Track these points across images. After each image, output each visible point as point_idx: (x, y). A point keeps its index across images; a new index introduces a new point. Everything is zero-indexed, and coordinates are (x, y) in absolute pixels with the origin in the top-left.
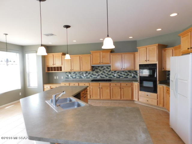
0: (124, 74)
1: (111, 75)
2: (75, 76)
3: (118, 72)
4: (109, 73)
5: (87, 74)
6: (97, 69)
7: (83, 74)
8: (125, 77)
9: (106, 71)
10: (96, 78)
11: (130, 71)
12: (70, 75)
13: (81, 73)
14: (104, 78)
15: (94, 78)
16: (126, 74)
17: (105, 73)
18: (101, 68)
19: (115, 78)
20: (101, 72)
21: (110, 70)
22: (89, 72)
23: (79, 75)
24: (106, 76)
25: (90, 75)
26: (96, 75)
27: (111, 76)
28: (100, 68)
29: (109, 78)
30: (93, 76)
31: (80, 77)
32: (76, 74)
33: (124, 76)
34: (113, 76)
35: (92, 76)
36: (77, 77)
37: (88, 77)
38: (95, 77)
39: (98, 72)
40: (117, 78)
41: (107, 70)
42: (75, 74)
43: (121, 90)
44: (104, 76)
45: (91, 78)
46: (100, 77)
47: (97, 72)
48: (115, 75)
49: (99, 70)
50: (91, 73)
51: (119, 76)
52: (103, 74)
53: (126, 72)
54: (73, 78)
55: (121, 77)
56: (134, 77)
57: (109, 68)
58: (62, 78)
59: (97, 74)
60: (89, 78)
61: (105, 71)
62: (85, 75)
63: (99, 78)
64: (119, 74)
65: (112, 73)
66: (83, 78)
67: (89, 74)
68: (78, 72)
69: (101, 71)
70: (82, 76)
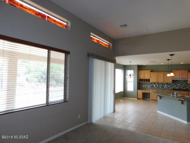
1: (187, 86)
5: (168, 85)
6: (176, 82)
10: (175, 88)
12: (154, 85)
13: (163, 84)
14: (181, 88)
15: (173, 88)
17: (182, 85)
18: (180, 81)
21: (186, 83)
24: (183, 87)
25: (170, 86)
26: (174, 86)
28: (178, 82)
30: (173, 87)
31: (162, 87)
32: (160, 85)
35: (172, 86)
36: (160, 87)
41: (184, 83)
42: (158, 85)
44: (181, 87)
45: (171, 88)
47: (176, 84)
49: (178, 83)
50: (171, 84)
54: (157, 87)
57: (186, 81)
58: (149, 86)
59: (176, 86)
60: (169, 88)
61: (182, 84)
62: (166, 86)
63: (177, 88)
68: (161, 83)
69: (179, 83)
70: (164, 86)
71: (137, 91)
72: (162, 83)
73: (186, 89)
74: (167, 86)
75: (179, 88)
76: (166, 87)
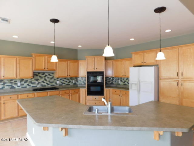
0: (66, 81)
1: (53, 82)
2: (2, 86)
3: (61, 80)
4: (52, 81)
5: (23, 82)
6: (37, 76)
7: (16, 83)
8: (67, 85)
9: (48, 78)
10: (36, 86)
11: (71, 78)
13: (13, 82)
14: (45, 86)
15: (33, 87)
16: (68, 81)
18: (43, 74)
19: (58, 85)
20: (42, 80)
21: (52, 77)
22: (26, 80)
23: (10, 84)
24: (48, 84)
25: (27, 83)
26: (35, 83)
27: (54, 84)
28: (41, 75)
29: (51, 85)
30: (32, 85)
31: (11, 87)
32: (4, 83)
33: (66, 83)
34: (56, 83)
35: (30, 84)
36: (6, 87)
37: (23, 86)
38: (34, 85)
39: (39, 79)
40: (59, 85)
41: (49, 76)
43: (69, 97)
44: (45, 84)
45: (28, 87)
46: (41, 85)
47: (37, 80)
48: (58, 82)
49: (40, 77)
50: (29, 81)
51: (61, 84)
52: (45, 81)
53: (68, 79)
55: (63, 85)
56: (75, 84)
57: (51, 74)
59: (37, 82)
60: (26, 87)
61: (46, 78)
62: (19, 84)
63: (39, 86)
64: (62, 81)
65: (55, 80)
67: (25, 82)
68: (7, 80)
69: (41, 78)
70: (14, 85)
72: (12, 80)
73: (52, 87)
74: (21, 85)
75: (42, 85)
76: (18, 86)
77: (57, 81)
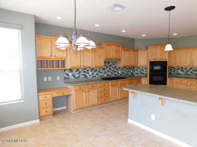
0: (126, 71)
1: (116, 72)
2: (78, 75)
3: (122, 69)
4: (115, 70)
5: (93, 72)
7: (88, 72)
8: (126, 74)
9: (112, 67)
10: (103, 76)
11: (130, 68)
12: (70, 74)
13: (86, 71)
14: (110, 75)
15: (101, 76)
16: (127, 71)
17: (111, 70)
18: (108, 64)
19: (119, 75)
20: (108, 69)
21: (115, 66)
22: (96, 69)
23: (84, 73)
25: (97, 72)
26: (102, 72)
27: (116, 73)
29: (114, 75)
30: (100, 74)
31: (84, 76)
32: (80, 72)
33: (126, 73)
34: (118, 72)
35: (99, 74)
36: (81, 76)
37: (93, 75)
39: (105, 69)
40: (121, 74)
42: (78, 72)
44: (110, 74)
45: (97, 76)
48: (120, 72)
50: (98, 70)
51: (122, 73)
52: (110, 71)
53: (127, 69)
54: (75, 78)
55: (124, 74)
56: (132, 73)
57: (115, 64)
59: (104, 72)
60: (95, 76)
61: (111, 67)
62: (90, 73)
63: (105, 75)
64: (122, 70)
65: (117, 69)
66: (89, 77)
67: (95, 71)
68: (82, 69)
70: (86, 74)
71: (38, 96)
72: (85, 69)
73: (115, 76)
75: (107, 74)
76: (90, 75)
77: (119, 70)
